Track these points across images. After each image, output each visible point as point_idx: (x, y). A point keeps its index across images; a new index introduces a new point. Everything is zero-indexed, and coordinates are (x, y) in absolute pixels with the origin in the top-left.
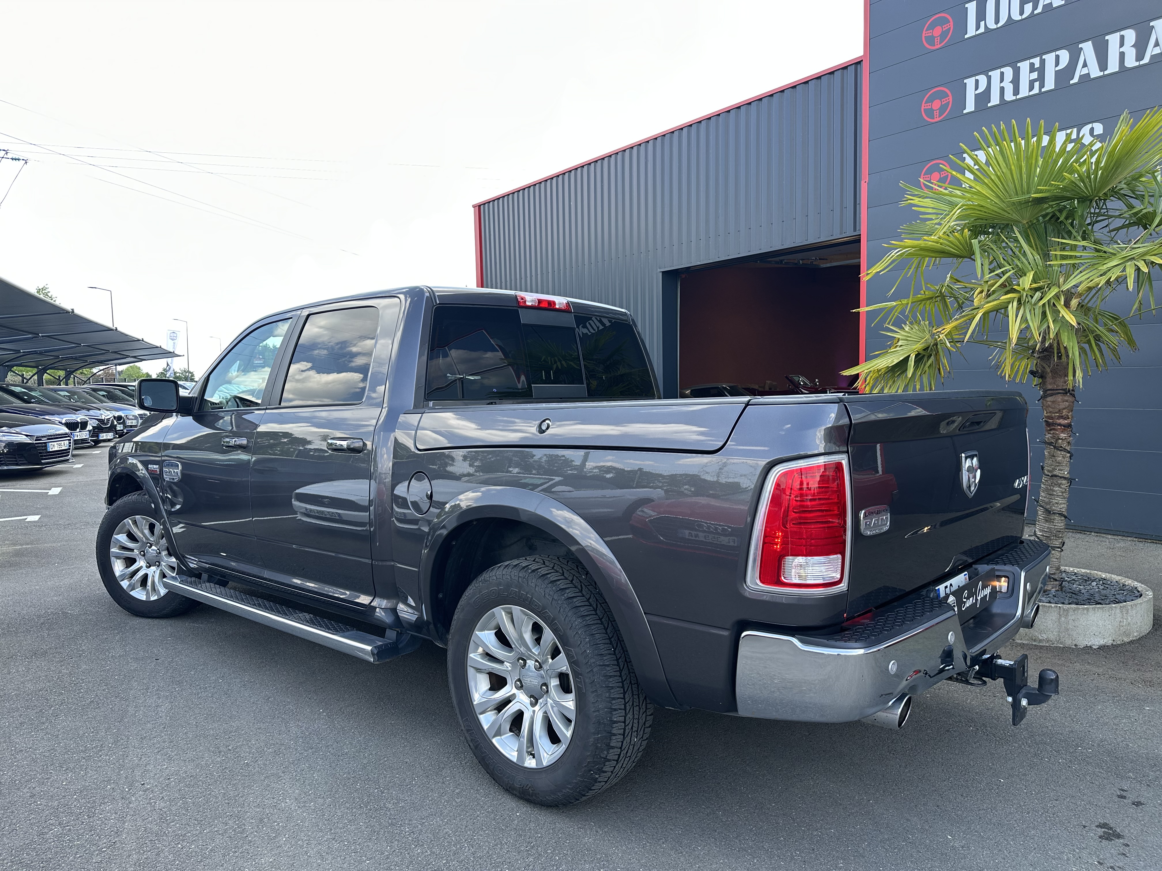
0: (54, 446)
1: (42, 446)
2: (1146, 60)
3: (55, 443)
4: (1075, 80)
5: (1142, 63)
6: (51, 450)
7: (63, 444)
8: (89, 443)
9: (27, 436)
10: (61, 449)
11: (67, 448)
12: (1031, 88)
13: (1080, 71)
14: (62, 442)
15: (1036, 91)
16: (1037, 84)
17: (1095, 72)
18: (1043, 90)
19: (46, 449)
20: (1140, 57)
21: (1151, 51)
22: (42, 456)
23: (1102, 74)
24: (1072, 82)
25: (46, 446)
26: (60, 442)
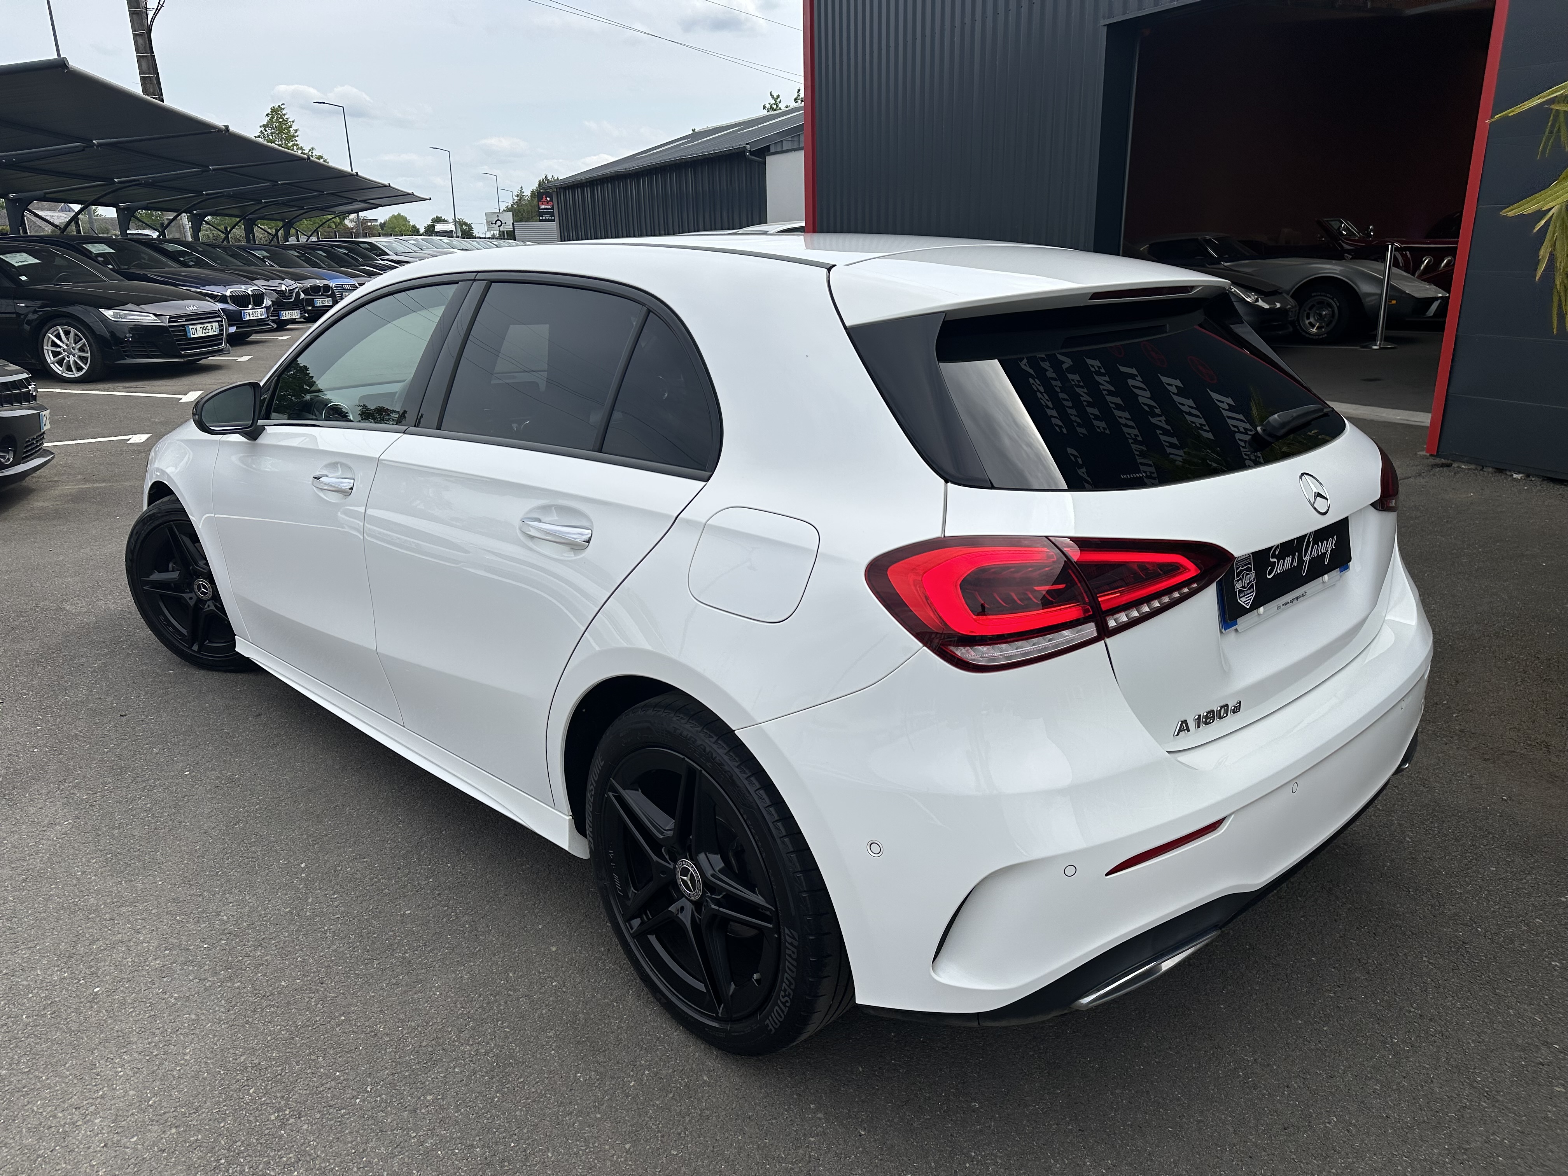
0: (197, 331)
1: (180, 331)
3: (198, 327)
6: (192, 336)
7: (209, 328)
8: (268, 325)
9: (155, 315)
10: (207, 334)
11: (216, 333)
14: (209, 325)
19: (186, 335)
22: (181, 345)
25: (185, 330)
26: (205, 325)
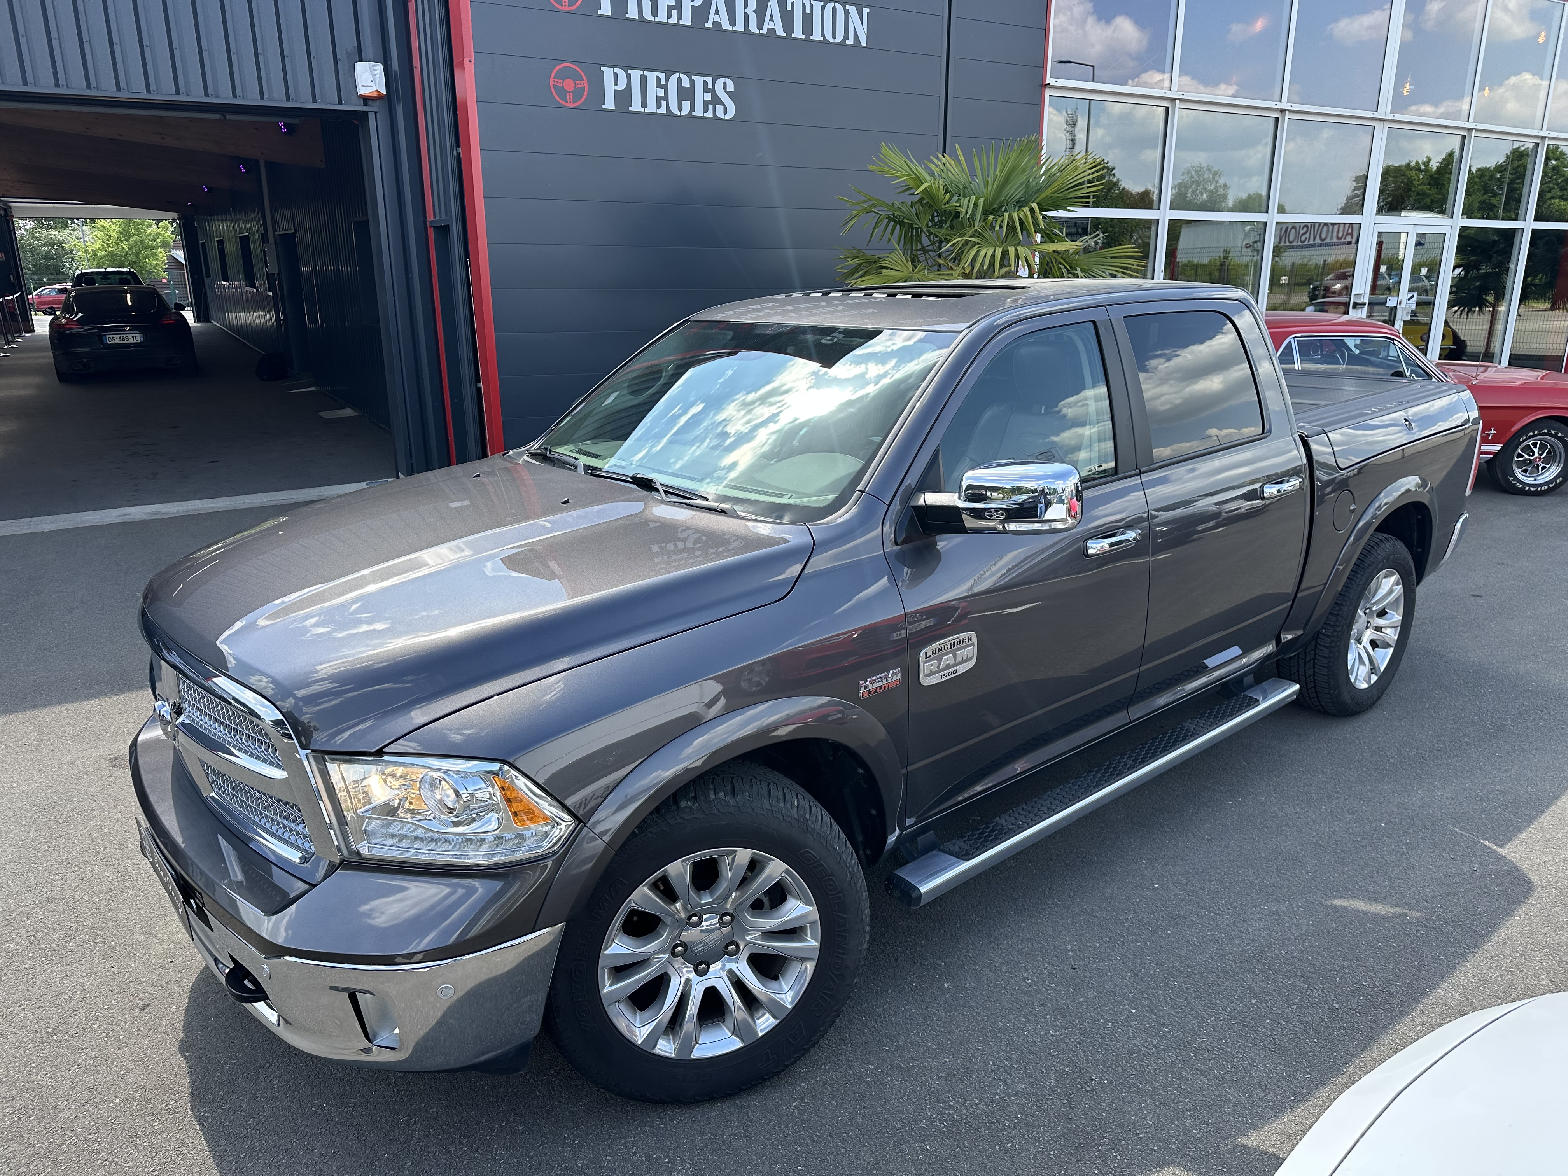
2: (764, 31)
4: (709, 25)
5: (762, 32)
12: (670, 16)
13: (712, 18)
15: (674, 20)
16: (674, 12)
17: (726, 26)
18: (681, 22)
20: (760, 26)
21: (767, 24)
23: (731, 28)
24: (706, 25)
